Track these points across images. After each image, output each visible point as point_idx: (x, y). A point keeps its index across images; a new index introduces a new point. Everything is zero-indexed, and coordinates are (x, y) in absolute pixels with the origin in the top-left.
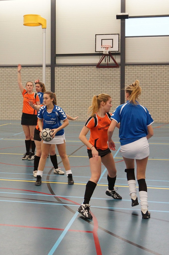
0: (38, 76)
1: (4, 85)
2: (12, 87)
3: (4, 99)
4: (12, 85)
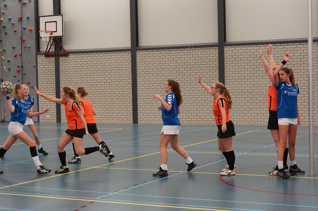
0: (299, 57)
1: (246, 72)
2: (258, 75)
3: (246, 94)
4: (258, 72)
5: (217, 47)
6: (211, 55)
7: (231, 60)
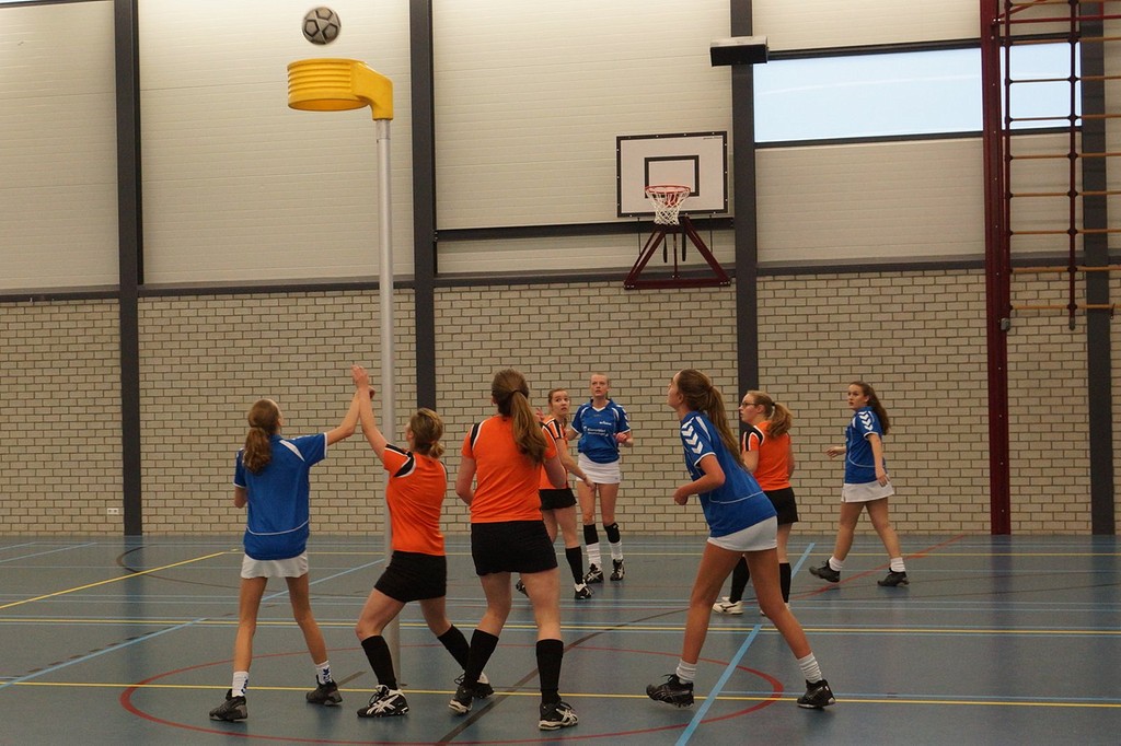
1: (203, 376)
4: (238, 375)
5: (117, 301)
6: (98, 324)
7: (157, 337)
